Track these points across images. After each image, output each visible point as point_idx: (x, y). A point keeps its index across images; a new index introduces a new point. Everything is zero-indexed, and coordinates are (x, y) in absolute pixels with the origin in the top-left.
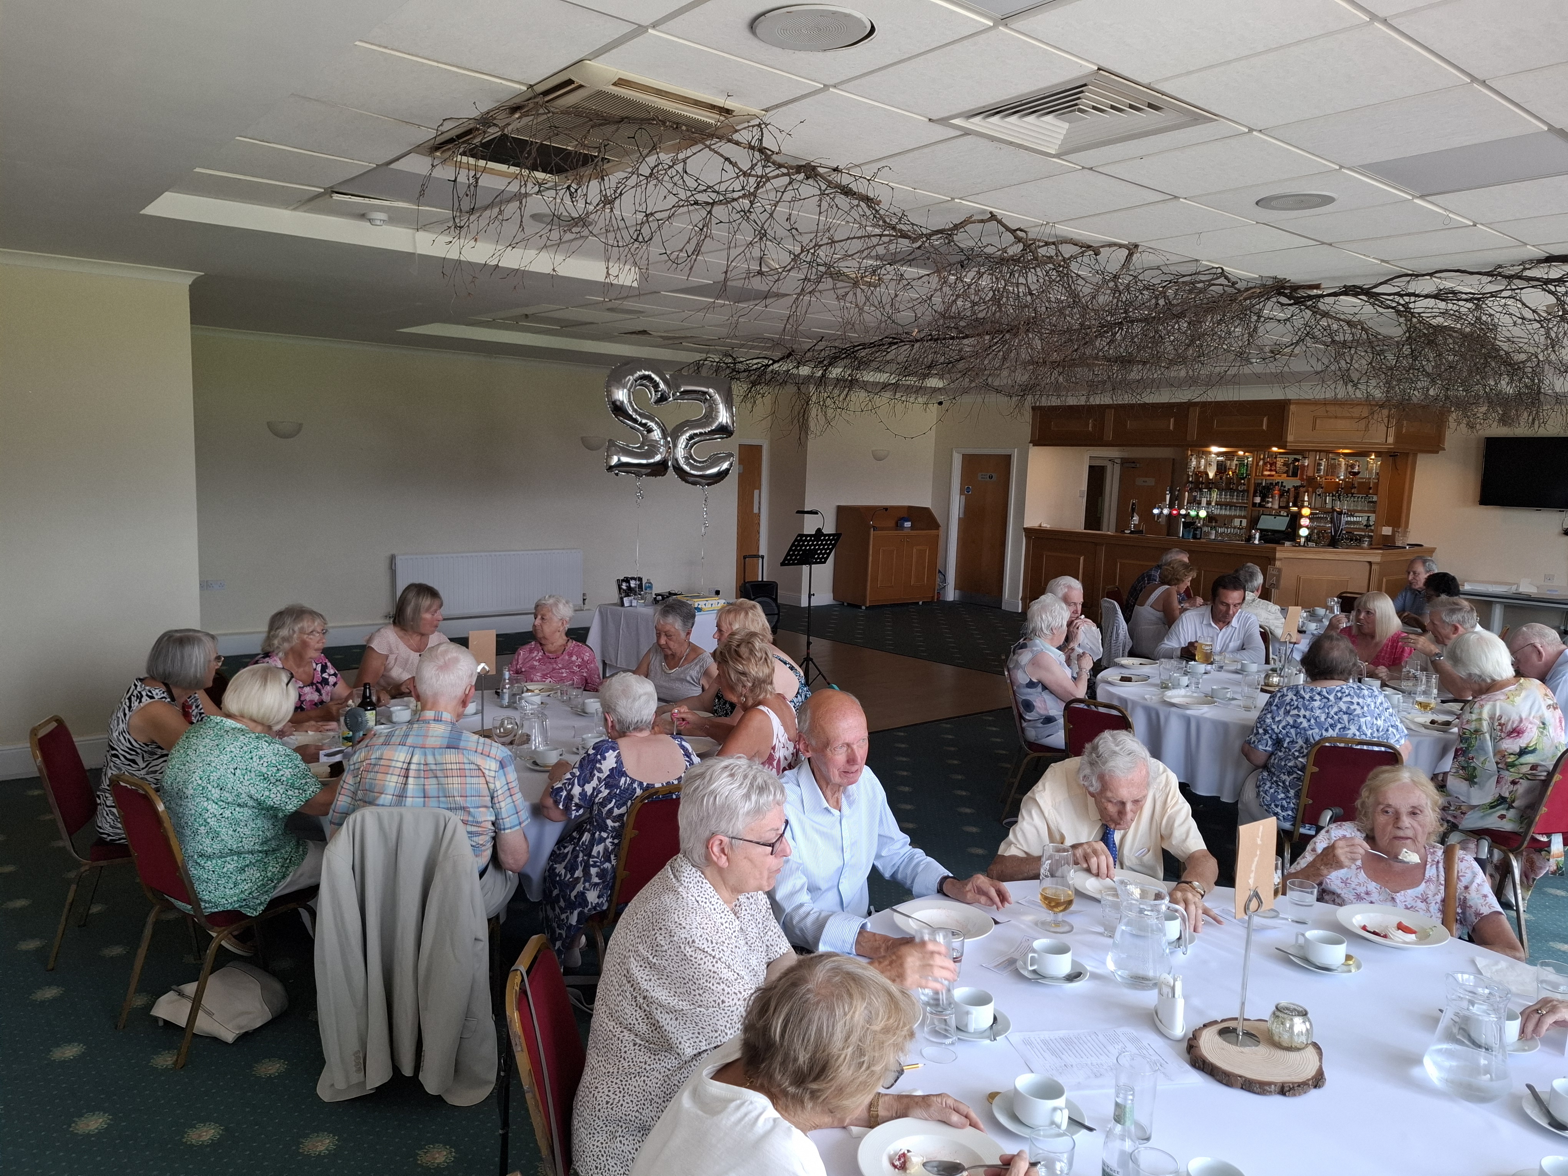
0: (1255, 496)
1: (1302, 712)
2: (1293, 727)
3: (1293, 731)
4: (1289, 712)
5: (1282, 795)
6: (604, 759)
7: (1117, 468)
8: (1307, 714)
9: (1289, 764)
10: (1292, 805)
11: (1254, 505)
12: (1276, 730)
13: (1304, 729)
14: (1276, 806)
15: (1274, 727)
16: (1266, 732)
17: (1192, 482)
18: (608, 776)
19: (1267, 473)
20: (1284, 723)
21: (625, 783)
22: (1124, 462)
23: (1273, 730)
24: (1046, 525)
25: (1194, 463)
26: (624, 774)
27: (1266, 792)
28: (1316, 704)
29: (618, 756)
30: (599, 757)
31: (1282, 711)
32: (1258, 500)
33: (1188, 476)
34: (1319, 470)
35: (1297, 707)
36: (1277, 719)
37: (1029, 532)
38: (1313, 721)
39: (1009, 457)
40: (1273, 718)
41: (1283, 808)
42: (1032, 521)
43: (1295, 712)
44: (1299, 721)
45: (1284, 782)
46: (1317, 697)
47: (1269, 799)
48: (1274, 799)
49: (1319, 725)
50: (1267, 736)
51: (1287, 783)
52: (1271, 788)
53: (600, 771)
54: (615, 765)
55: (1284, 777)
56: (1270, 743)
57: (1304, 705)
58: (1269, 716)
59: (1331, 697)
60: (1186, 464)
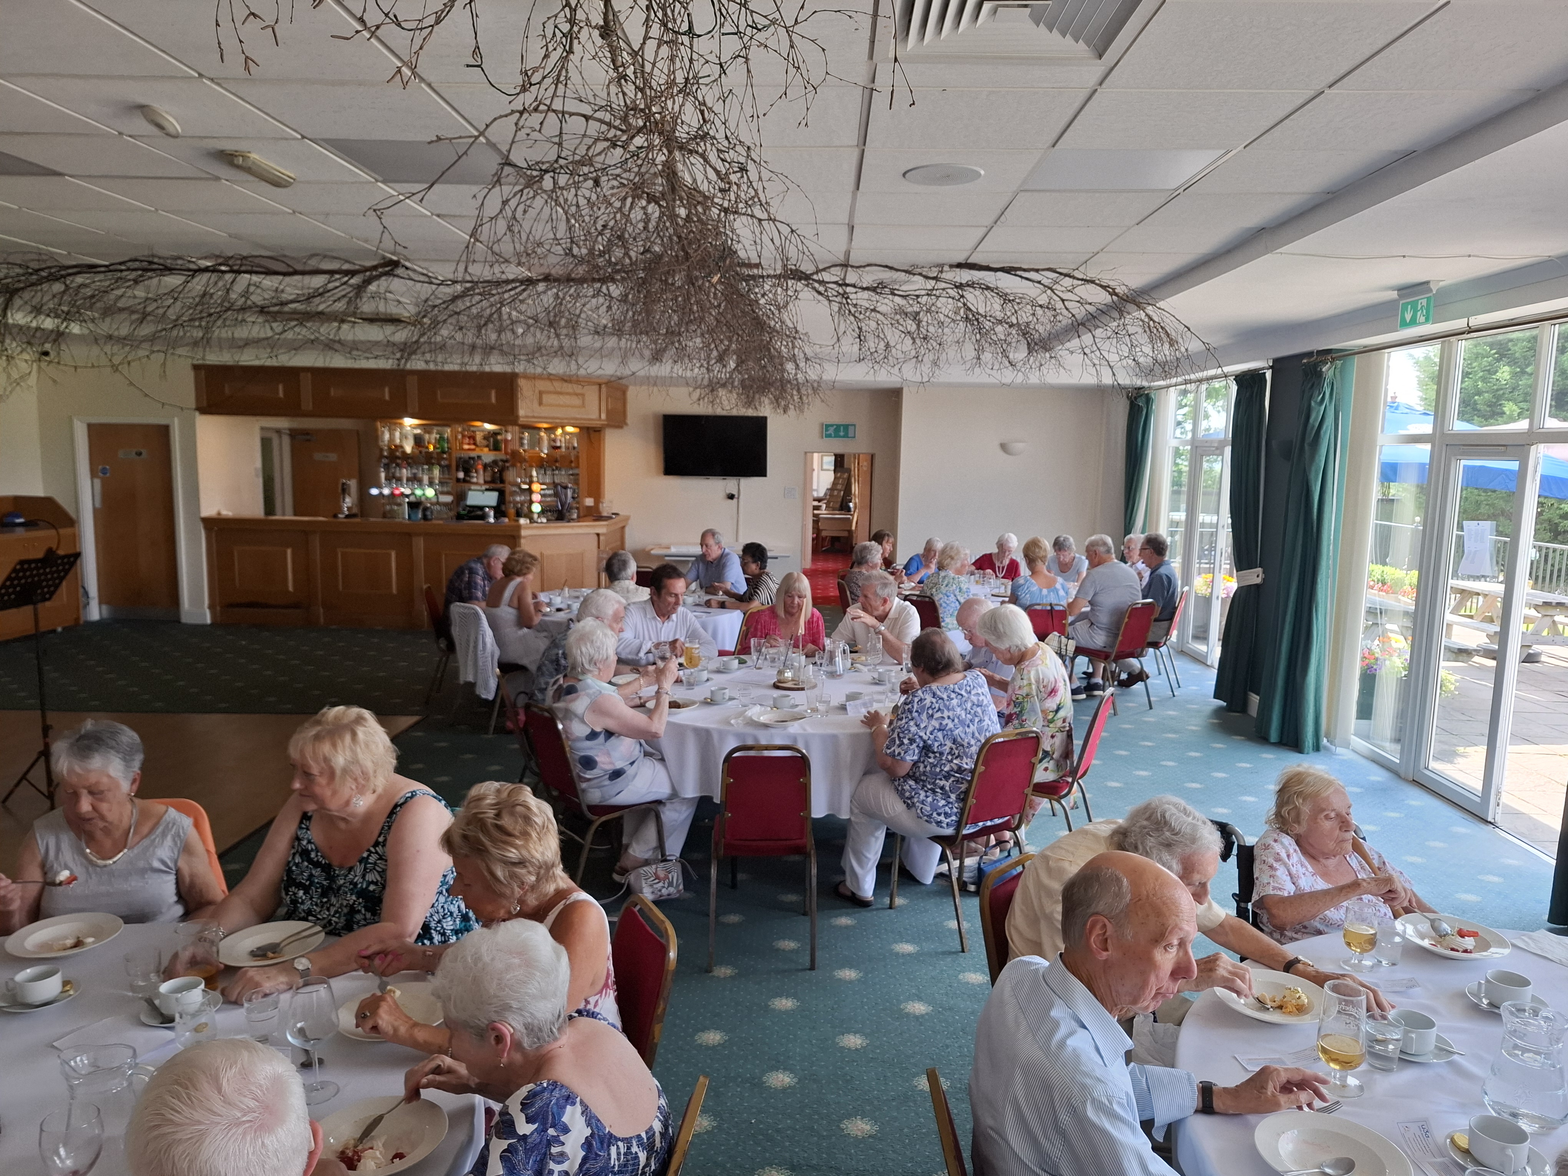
0: (457, 470)
1: (946, 714)
2: (939, 730)
3: (940, 735)
4: (932, 716)
5: (943, 802)
6: (566, 1130)
7: (286, 441)
8: (951, 714)
9: (946, 769)
10: (955, 810)
11: (458, 480)
12: (925, 737)
13: (951, 730)
14: (939, 814)
15: (922, 734)
16: (912, 741)
17: (386, 457)
18: (585, 1160)
19: (466, 447)
20: (930, 729)
21: (619, 1154)
22: (294, 434)
23: (921, 737)
24: (227, 513)
25: (387, 436)
26: (611, 1139)
27: (923, 802)
28: (955, 702)
29: (585, 1110)
30: (551, 1132)
31: (924, 716)
32: (461, 475)
33: (381, 450)
34: (522, 444)
35: (939, 709)
36: (922, 726)
37: (209, 523)
38: (956, 720)
39: (164, 431)
40: (918, 726)
41: (947, 815)
42: (208, 510)
43: (939, 715)
44: (944, 723)
45: (942, 788)
46: (953, 695)
47: (928, 809)
48: (935, 808)
49: (962, 722)
50: (915, 745)
51: (947, 788)
52: (927, 797)
53: (561, 1158)
54: (588, 1132)
55: (942, 783)
56: (917, 751)
57: (945, 705)
58: (912, 723)
59: (963, 692)
60: (376, 437)
